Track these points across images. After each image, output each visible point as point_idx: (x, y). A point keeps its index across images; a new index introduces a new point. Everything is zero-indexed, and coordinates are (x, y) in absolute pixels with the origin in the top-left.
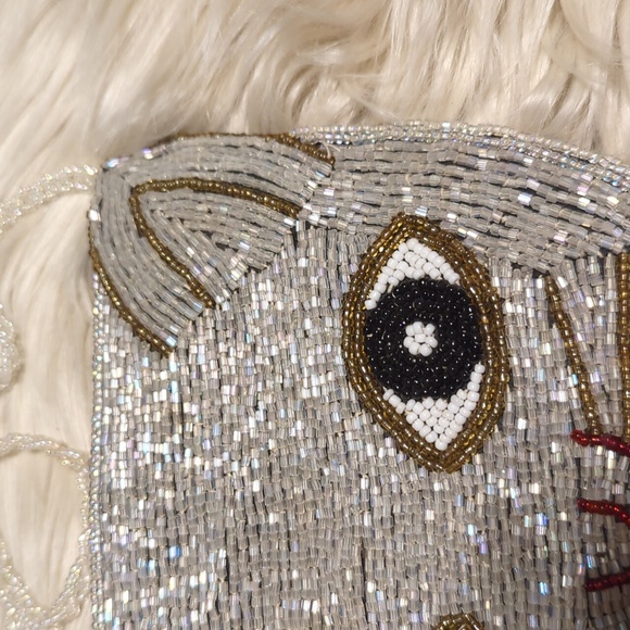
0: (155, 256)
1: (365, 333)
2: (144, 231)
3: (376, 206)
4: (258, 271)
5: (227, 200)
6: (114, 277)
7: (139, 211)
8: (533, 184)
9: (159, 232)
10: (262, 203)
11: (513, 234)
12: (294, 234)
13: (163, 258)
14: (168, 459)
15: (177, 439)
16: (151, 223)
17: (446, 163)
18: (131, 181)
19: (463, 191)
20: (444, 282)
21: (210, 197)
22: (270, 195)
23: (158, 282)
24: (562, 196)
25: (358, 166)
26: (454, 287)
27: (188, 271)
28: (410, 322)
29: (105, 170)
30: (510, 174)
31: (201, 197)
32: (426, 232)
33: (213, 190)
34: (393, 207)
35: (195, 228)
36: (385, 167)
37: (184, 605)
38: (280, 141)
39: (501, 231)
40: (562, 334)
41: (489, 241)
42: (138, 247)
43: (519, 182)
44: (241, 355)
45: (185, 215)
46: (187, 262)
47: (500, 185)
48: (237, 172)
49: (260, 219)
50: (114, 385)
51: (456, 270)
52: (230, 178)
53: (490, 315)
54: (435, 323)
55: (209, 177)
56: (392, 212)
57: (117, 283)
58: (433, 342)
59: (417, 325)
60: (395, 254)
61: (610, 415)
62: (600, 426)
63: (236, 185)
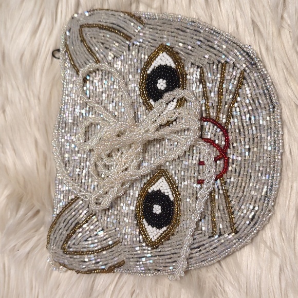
0: (85, 49)
1: (146, 81)
2: (83, 41)
3: (155, 40)
4: (117, 58)
5: (110, 33)
6: (72, 55)
7: (82, 34)
8: (201, 39)
9: (87, 41)
10: (120, 35)
11: (193, 54)
12: (129, 47)
13: (88, 50)
14: (84, 115)
15: (87, 109)
16: (85, 38)
17: (177, 29)
18: (80, 23)
19: (182, 39)
20: (171, 67)
21: (104, 31)
22: (123, 33)
23: (85, 57)
24: (210, 43)
25: (151, 27)
26: (174, 69)
27: (95, 55)
28: (159, 79)
29: (73, 18)
30: (196, 35)
31: (102, 31)
32: (168, 51)
33: (105, 29)
34: (160, 41)
35: (99, 41)
36: (160, 28)
37: (85, 159)
38: (128, 15)
39: (190, 52)
40: (203, 86)
41: (186, 55)
42: (80, 45)
43: (198, 38)
44: (109, 85)
45: (96, 37)
46: (95, 52)
47: (192, 38)
48: (113, 24)
49: (119, 41)
50: (69, 90)
51: (175, 64)
52: (111, 25)
53: (183, 79)
54: (166, 80)
55: (105, 24)
56: (160, 43)
57: (73, 56)
58: (165, 86)
59: (161, 80)
60: (159, 57)
61: (213, 113)
62: (210, 116)
63: (113, 28)
